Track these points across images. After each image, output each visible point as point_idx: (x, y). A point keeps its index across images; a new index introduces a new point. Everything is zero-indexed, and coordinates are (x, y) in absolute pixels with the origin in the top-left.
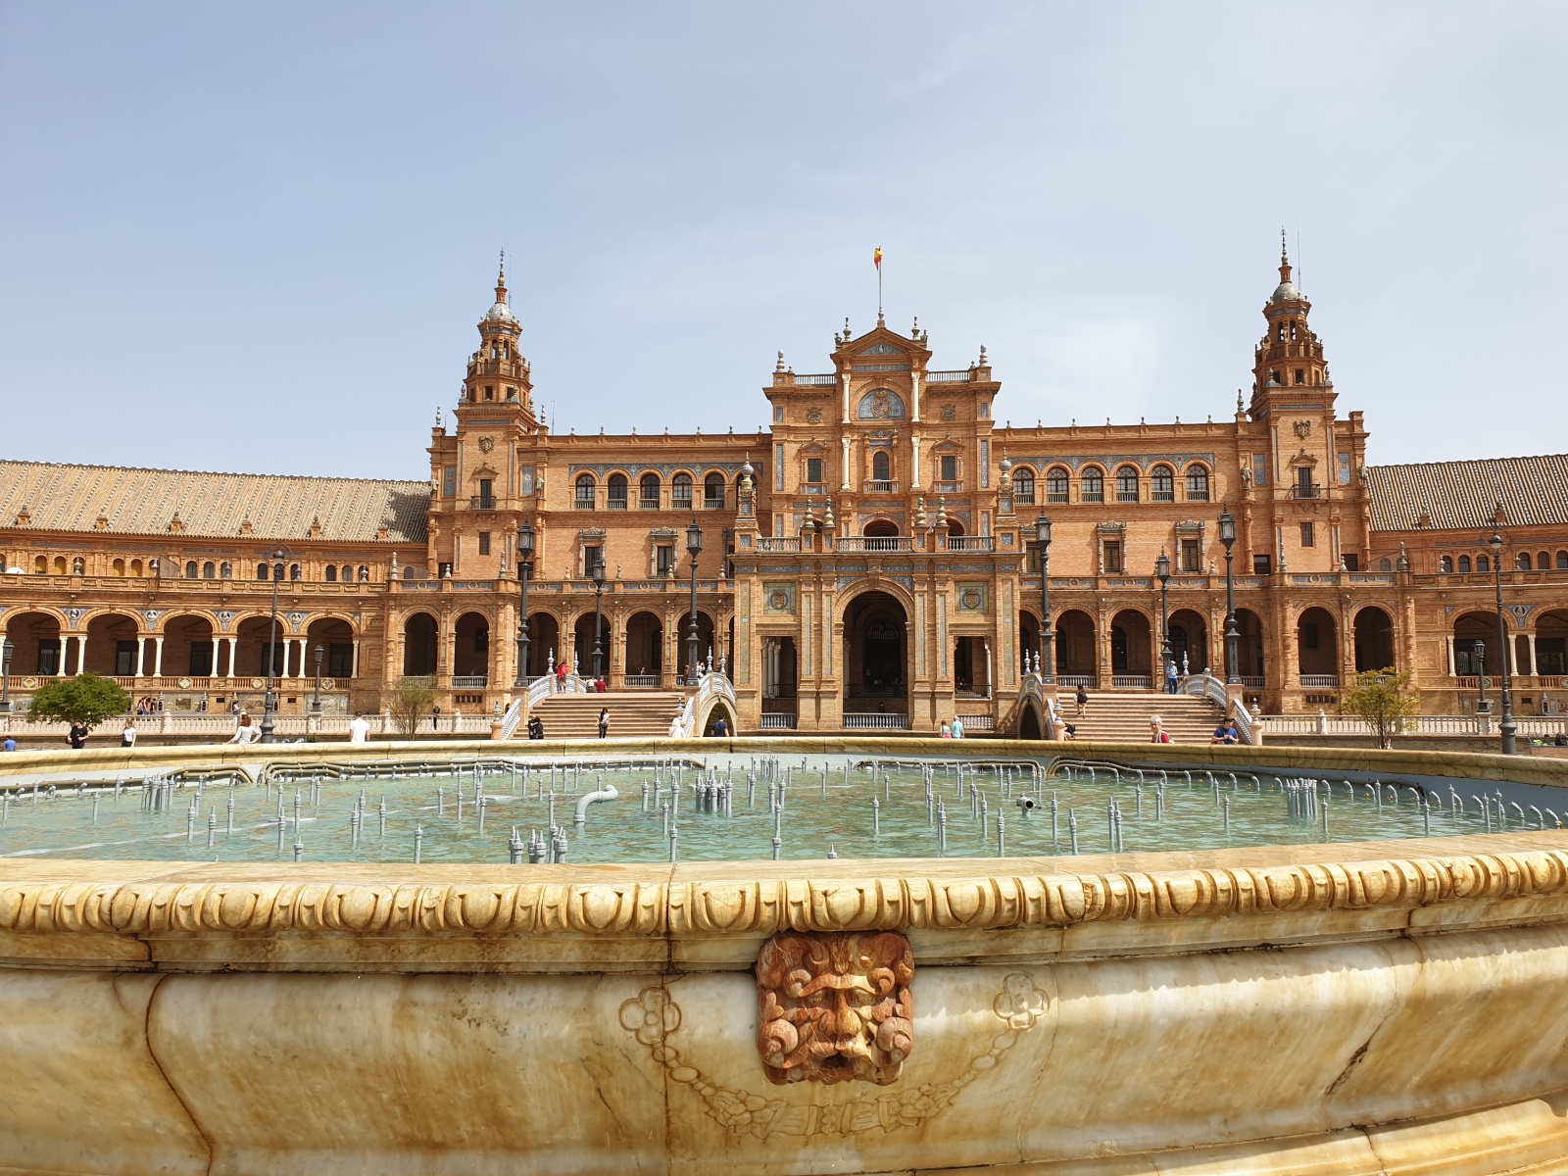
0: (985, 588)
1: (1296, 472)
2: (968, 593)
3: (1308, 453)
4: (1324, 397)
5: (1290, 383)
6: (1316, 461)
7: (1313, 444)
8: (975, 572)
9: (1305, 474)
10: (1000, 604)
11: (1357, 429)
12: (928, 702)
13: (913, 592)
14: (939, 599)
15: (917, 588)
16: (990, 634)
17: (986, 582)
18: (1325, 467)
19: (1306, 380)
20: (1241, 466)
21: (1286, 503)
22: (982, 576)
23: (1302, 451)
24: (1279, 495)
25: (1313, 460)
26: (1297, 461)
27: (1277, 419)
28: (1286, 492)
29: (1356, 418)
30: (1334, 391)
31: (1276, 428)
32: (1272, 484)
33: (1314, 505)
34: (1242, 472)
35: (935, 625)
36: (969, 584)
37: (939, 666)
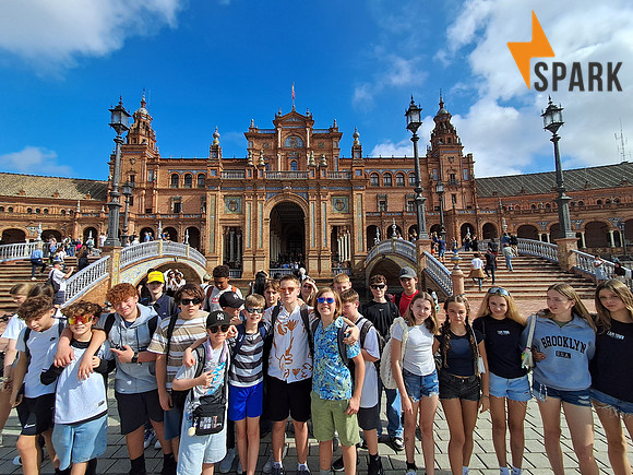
0: (347, 199)
2: (338, 202)
8: (342, 190)
10: (355, 207)
12: (316, 262)
13: (308, 201)
14: (323, 205)
15: (310, 198)
16: (350, 224)
22: (345, 192)
35: (320, 219)
36: (339, 197)
37: (323, 241)
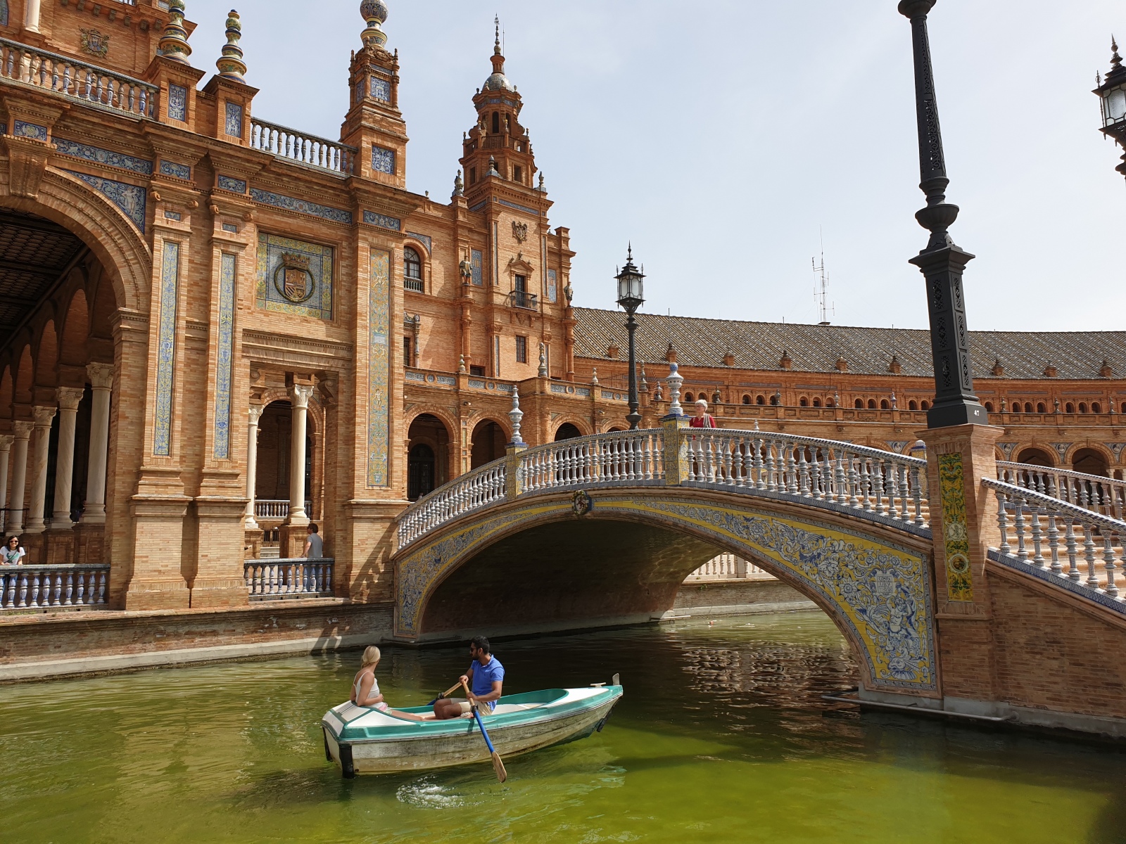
0: (327, 262)
1: (514, 278)
2: (289, 265)
3: (525, 259)
4: (538, 203)
5: (510, 180)
6: (531, 270)
7: (529, 252)
8: (309, 218)
9: (522, 280)
10: (363, 300)
11: (564, 246)
12: (175, 530)
13: (150, 231)
14: (221, 261)
15: (160, 219)
16: (337, 366)
17: (331, 247)
18: (539, 279)
19: (524, 179)
20: (461, 258)
21: (504, 310)
22: (323, 231)
23: (520, 255)
24: (498, 300)
25: (528, 267)
26: (515, 265)
27: (498, 213)
28: (504, 298)
29: (563, 234)
30: (548, 198)
31: (496, 223)
32: (490, 285)
33: (530, 318)
34: (462, 266)
35: (205, 326)
36: (292, 244)
37: (212, 432)
